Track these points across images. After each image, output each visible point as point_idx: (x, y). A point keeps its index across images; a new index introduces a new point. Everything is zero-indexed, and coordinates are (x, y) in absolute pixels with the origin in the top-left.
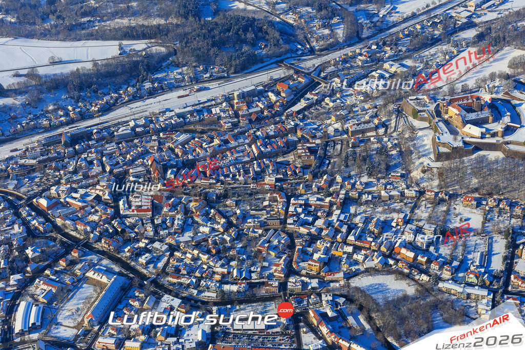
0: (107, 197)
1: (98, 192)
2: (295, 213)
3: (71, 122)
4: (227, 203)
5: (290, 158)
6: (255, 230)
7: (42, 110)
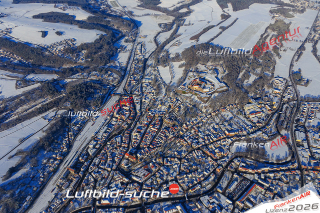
0: (126, 180)
1: (120, 181)
3: (61, 161)
5: (165, 125)
7: (42, 165)
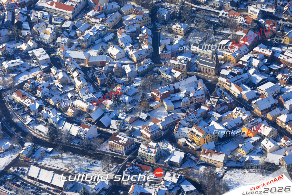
2: (245, 65)
4: (174, 27)
6: (173, 71)
